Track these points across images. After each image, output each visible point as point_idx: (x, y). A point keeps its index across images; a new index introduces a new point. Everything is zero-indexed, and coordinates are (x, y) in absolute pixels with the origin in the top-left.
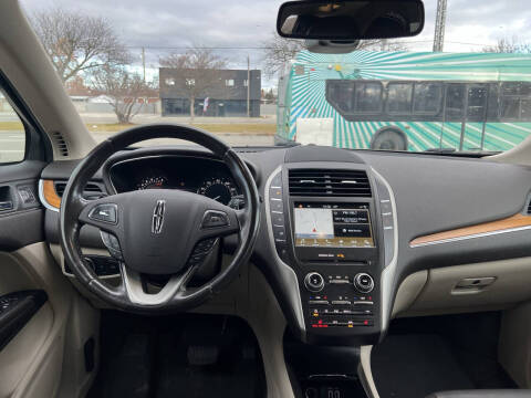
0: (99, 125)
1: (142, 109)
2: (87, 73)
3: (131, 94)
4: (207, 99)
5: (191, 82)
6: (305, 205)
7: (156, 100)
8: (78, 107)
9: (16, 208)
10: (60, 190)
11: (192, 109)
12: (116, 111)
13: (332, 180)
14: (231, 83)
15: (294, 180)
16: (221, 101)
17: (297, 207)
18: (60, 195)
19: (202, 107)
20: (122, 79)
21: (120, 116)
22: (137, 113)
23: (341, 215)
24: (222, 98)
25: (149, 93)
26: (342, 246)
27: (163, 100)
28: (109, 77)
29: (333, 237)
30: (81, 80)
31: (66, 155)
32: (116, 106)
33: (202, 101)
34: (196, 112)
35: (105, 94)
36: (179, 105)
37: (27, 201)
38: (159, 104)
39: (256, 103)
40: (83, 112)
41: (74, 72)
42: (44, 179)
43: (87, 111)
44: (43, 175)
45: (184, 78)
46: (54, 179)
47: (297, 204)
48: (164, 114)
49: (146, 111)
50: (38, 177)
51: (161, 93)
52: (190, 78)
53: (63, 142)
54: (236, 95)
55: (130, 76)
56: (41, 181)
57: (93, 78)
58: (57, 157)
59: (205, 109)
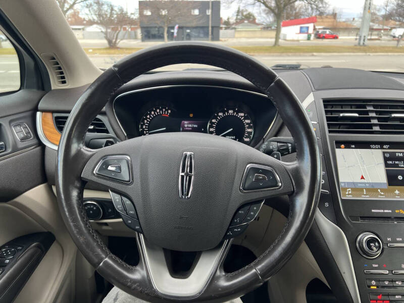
0: (94, 50)
1: (126, 36)
2: (82, 7)
3: (117, 24)
4: (177, 27)
5: (164, 13)
6: (348, 144)
7: (136, 28)
8: (78, 35)
9: (9, 150)
10: (60, 123)
11: (166, 35)
12: (106, 38)
13: (376, 112)
14: (196, 12)
15: (331, 112)
16: (188, 28)
17: (339, 147)
18: (61, 129)
19: (173, 33)
20: (109, 11)
21: (110, 42)
22: (122, 40)
23: (393, 157)
24: (188, 25)
25: (131, 22)
26: (398, 199)
27: (142, 28)
28: (100, 10)
29: (386, 187)
30: (78, 12)
31: (64, 82)
32: (106, 33)
33: (173, 28)
34: (168, 37)
35: (97, 23)
36: (154, 32)
37: (23, 139)
38: (139, 31)
39: (216, 28)
40: (80, 39)
41: (71, 7)
42: (43, 111)
43: (84, 38)
44: (41, 106)
45: (159, 9)
46: (53, 112)
47: (339, 144)
48: (143, 40)
49: (130, 37)
50: (36, 109)
51: (141, 22)
52: (164, 9)
53: (60, 68)
54: (201, 23)
55: (116, 9)
56: (39, 114)
57: (87, 10)
58: (55, 85)
59: (175, 34)
